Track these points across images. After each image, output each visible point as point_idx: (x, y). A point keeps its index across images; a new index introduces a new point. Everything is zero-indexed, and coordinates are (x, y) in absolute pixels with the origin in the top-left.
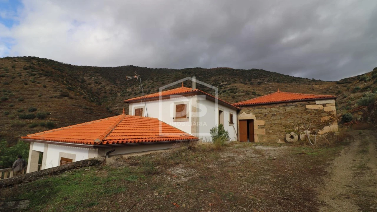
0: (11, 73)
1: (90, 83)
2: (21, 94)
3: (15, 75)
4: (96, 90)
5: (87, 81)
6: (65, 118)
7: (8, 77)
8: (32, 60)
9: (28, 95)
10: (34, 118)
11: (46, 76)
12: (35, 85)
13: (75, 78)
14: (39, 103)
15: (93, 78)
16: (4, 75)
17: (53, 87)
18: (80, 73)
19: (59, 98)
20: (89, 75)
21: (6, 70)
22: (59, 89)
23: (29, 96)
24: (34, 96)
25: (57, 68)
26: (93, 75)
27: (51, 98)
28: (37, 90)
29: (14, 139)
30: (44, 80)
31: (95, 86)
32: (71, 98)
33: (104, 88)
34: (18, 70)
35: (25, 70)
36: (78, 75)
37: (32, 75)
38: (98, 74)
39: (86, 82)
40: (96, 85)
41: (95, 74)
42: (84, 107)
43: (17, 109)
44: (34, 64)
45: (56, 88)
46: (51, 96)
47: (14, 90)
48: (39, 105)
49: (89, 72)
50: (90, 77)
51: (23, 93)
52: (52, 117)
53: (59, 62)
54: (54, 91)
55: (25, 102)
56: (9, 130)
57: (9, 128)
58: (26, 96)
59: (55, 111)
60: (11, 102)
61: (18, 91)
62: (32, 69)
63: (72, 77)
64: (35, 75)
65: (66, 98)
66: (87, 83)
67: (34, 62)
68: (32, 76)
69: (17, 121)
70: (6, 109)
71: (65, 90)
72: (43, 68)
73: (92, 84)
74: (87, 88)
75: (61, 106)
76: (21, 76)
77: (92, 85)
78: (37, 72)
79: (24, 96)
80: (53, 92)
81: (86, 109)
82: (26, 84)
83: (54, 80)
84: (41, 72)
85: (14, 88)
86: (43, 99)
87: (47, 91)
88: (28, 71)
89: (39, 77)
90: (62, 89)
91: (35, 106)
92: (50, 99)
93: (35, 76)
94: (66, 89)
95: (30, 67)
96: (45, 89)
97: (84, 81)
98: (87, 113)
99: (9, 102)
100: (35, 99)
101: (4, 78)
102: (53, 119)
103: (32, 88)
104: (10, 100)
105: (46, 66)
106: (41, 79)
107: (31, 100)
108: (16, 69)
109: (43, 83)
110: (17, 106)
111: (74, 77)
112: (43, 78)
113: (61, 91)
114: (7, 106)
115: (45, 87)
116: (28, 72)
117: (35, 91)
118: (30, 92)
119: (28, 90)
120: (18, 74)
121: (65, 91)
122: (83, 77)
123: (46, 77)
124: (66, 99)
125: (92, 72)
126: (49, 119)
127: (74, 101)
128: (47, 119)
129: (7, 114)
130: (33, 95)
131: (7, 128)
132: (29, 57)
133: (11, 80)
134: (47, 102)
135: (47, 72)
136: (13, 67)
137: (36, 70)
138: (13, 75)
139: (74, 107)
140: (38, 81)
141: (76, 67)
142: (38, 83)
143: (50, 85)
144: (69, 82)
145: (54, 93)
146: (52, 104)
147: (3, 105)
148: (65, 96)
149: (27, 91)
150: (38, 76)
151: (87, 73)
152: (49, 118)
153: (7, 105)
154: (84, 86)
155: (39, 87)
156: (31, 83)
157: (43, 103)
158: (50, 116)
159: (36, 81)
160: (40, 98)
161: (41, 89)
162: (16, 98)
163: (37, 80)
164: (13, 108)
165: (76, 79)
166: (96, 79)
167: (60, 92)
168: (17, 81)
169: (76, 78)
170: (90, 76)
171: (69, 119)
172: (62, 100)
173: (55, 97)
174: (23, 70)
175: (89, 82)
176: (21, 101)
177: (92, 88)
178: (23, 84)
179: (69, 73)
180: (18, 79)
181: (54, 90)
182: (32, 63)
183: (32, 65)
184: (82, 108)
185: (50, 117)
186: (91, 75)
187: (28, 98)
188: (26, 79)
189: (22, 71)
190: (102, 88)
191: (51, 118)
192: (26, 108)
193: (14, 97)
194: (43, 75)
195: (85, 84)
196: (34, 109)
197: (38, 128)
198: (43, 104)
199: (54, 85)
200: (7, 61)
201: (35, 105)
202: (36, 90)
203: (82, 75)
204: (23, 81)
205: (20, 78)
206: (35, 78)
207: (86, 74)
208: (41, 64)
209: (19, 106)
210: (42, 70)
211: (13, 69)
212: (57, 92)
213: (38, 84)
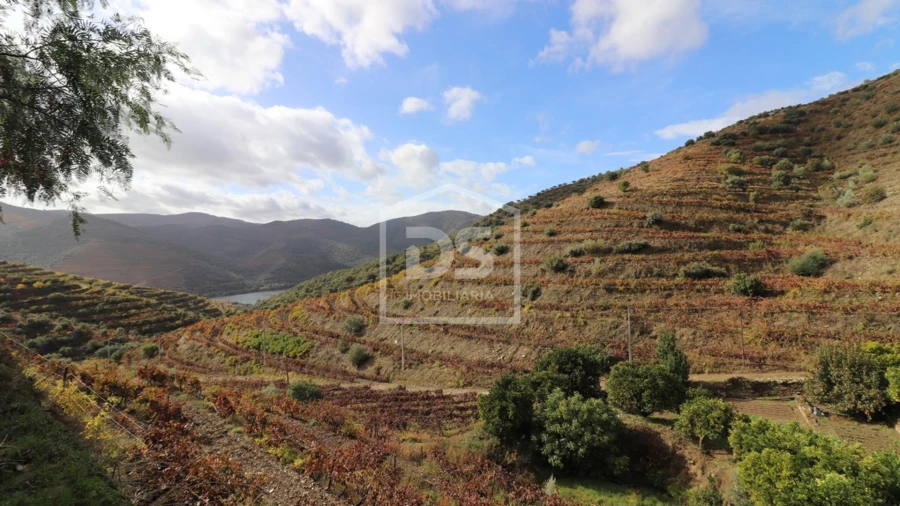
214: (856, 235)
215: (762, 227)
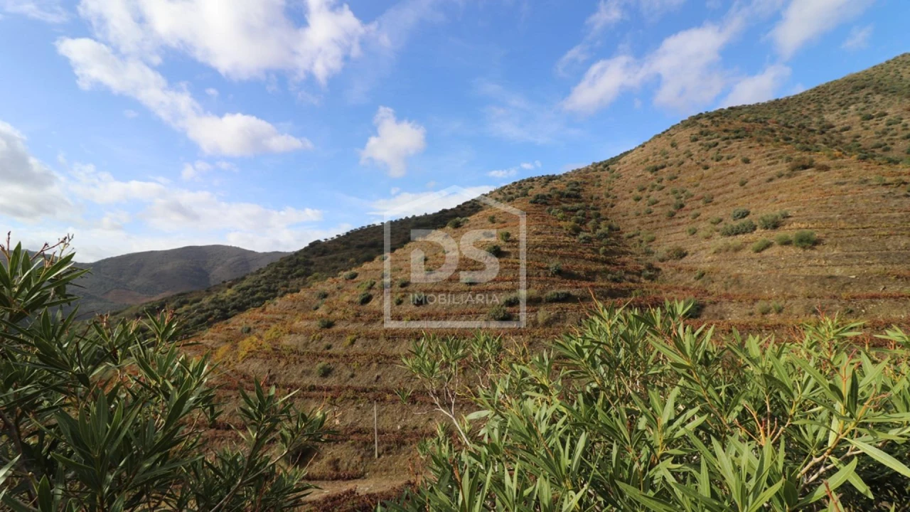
0: (672, 157)
1: (846, 125)
2: (703, 189)
3: (682, 158)
4: (873, 138)
5: (835, 124)
6: (834, 217)
7: (671, 165)
8: (698, 121)
9: (718, 187)
10: (755, 229)
11: (739, 139)
12: (723, 165)
13: (799, 126)
14: (747, 199)
15: (852, 107)
16: (664, 164)
17: (764, 157)
18: (808, 109)
19: (789, 176)
20: (838, 103)
21: (664, 154)
22: (781, 157)
23: (720, 190)
24: (731, 186)
25: (750, 119)
26: (851, 99)
27: (771, 180)
28: (732, 173)
29: (732, 278)
30: (738, 148)
31: (867, 129)
32: (826, 168)
33: (899, 127)
34: (682, 147)
35: (693, 143)
36: (806, 117)
37: (710, 147)
38: (865, 92)
39: (833, 127)
40: (865, 125)
41: (856, 95)
42: (875, 183)
43: (709, 220)
44: (707, 126)
45: (773, 157)
46: (768, 177)
47: (688, 185)
48: (749, 203)
49: (833, 99)
50: (842, 111)
51: (706, 187)
52: (797, 221)
53: (750, 106)
54: (769, 165)
55: (716, 204)
56: (712, 261)
57: (710, 257)
58: (715, 190)
59: (799, 207)
60: (692, 209)
61: (697, 186)
62: (706, 135)
63: (791, 127)
64: (717, 144)
65: (809, 172)
66: (837, 129)
67: (704, 121)
68: (712, 149)
69: (720, 241)
70: (688, 223)
71: (797, 155)
72: (724, 128)
73: (854, 127)
74: (843, 141)
75: (804, 192)
76: (691, 155)
77: (857, 129)
78: (718, 137)
79: (711, 191)
80: (768, 167)
81: (886, 185)
82: (706, 168)
83: (759, 140)
84: (726, 135)
85: (688, 183)
86: (753, 189)
87: (755, 169)
88: (699, 142)
89: (725, 145)
90: (788, 155)
91: (742, 206)
92: (768, 184)
93: (718, 147)
94: (799, 152)
95: (701, 133)
96: (748, 166)
97: (826, 128)
98: (897, 195)
99: (687, 210)
100: (736, 192)
101: (665, 170)
102: (803, 226)
103: (720, 171)
104: (688, 206)
105: (729, 120)
106: (731, 149)
107: (727, 196)
108: (679, 148)
109: (738, 155)
110: (706, 215)
111: (797, 124)
112: (735, 144)
113: (789, 159)
114: (687, 218)
115: (747, 161)
116: (701, 145)
117: (728, 177)
118: (720, 180)
119: (713, 178)
120: (685, 153)
121: (797, 157)
122: (819, 117)
123: (740, 141)
124: (809, 174)
125: (843, 95)
126: (792, 227)
127: (837, 174)
128: (786, 227)
129: (693, 232)
130: (727, 184)
131: (707, 257)
132: (691, 118)
133: (679, 169)
134: (764, 191)
135: (738, 132)
136: (673, 145)
137: (716, 135)
138: (676, 159)
139: (843, 187)
140: (726, 155)
141: (792, 99)
142: (728, 159)
143: (755, 154)
144: (791, 139)
145: (773, 169)
146: (780, 192)
147: (679, 218)
148: (805, 167)
149: (714, 181)
150: (722, 144)
151: (829, 104)
152: (790, 225)
153: (687, 215)
154: (832, 138)
155: (733, 166)
156: (715, 163)
157: (758, 195)
158: (791, 219)
159: (722, 157)
160: (746, 188)
161: (739, 169)
162: (697, 200)
163: (724, 151)
164: (699, 220)
165: (804, 127)
166: (864, 109)
167: (787, 162)
168: (688, 167)
169: (802, 126)
170: (841, 106)
171: (848, 220)
172: (798, 178)
173: (780, 176)
174: (690, 144)
175: (843, 124)
176: (709, 201)
177: (858, 137)
178: (701, 170)
179: (780, 121)
180: (688, 162)
181: (769, 162)
182: (702, 126)
183: (704, 129)
184: (870, 185)
185: (793, 222)
186: (843, 103)
187: (720, 194)
188: (703, 158)
189: (689, 146)
190: (890, 127)
191: (795, 224)
192: (723, 214)
193: (694, 198)
194: (733, 139)
195: (834, 132)
196: (743, 213)
197: (775, 251)
198: (757, 198)
199: (764, 152)
200: (658, 140)
201: (740, 205)
202: (729, 174)
203: (816, 113)
204: (698, 164)
205: (692, 159)
206: (719, 150)
207: (826, 107)
208: (718, 121)
209: (709, 213)
210: (726, 131)
211: (674, 148)
212: (779, 165)
213: (729, 162)
214: (695, 284)
215: (627, 277)
